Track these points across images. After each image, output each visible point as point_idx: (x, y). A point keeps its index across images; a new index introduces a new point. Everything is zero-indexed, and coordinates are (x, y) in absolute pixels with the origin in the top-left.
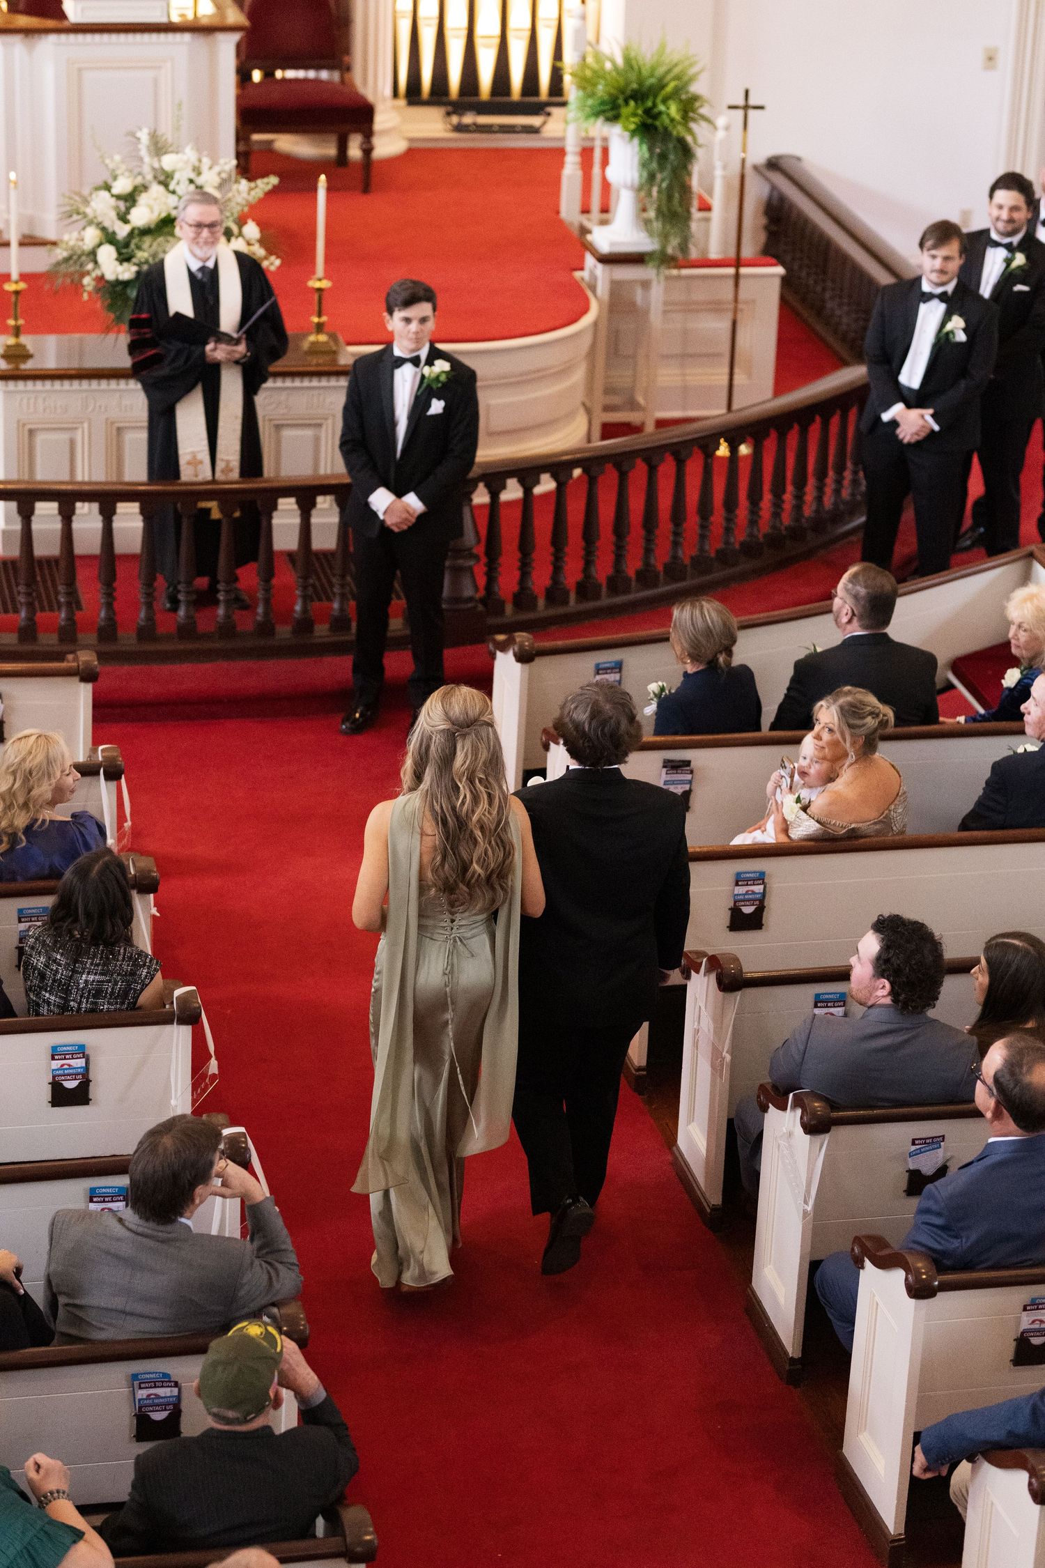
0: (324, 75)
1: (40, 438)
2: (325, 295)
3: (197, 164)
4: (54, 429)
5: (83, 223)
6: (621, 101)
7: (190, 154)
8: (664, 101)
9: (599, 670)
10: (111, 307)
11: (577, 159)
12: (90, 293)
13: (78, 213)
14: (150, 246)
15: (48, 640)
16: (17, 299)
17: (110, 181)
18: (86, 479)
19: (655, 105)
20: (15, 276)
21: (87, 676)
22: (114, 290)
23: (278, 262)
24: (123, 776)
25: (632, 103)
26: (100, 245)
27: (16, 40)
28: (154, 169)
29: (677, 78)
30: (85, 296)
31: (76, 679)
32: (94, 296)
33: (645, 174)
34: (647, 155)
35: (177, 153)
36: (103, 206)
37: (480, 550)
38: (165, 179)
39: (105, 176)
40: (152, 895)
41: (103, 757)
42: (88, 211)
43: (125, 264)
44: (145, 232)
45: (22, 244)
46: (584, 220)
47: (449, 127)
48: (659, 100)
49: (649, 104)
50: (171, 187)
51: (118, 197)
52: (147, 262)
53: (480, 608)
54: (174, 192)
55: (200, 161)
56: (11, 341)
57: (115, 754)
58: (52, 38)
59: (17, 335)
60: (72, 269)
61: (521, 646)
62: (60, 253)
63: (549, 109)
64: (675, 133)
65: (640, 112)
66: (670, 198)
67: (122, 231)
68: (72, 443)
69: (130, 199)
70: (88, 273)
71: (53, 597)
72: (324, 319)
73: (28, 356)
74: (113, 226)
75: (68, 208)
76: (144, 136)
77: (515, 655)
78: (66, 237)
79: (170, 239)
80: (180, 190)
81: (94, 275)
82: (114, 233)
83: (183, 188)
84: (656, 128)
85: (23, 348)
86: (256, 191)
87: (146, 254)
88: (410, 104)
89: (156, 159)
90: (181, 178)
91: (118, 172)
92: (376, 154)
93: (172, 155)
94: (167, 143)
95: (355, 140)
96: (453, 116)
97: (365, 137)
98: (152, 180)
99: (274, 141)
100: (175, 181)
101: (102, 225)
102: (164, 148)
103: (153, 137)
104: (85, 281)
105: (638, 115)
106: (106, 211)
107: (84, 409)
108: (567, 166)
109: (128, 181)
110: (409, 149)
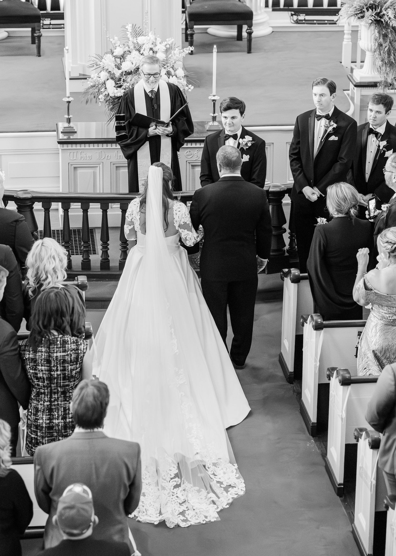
1: (80, 171)
3: (154, 41)
4: (86, 167)
5: (100, 69)
6: (365, 10)
7: (151, 37)
8: (386, 9)
11: (350, 37)
12: (102, 102)
13: (97, 65)
14: (131, 80)
16: (68, 105)
17: (113, 49)
18: (101, 192)
19: (381, 11)
20: (68, 94)
22: (115, 101)
25: (370, 10)
26: (107, 80)
28: (133, 43)
30: (100, 104)
32: (104, 103)
33: (377, 44)
34: (377, 35)
35: (146, 36)
36: (109, 62)
38: (139, 49)
39: (111, 47)
42: (101, 63)
43: (118, 89)
44: (129, 73)
45: (70, 79)
46: (353, 65)
47: (293, 22)
48: (384, 7)
49: (379, 10)
50: (141, 52)
51: (116, 57)
55: (156, 39)
56: (66, 125)
57: (90, 327)
59: (69, 123)
60: (95, 91)
61: (294, 275)
62: (89, 83)
64: (391, 25)
65: (373, 14)
66: (389, 54)
67: (118, 73)
68: (95, 174)
69: (122, 57)
70: (102, 93)
72: (216, 114)
73: (74, 132)
74: (113, 71)
75: (93, 62)
76: (129, 27)
77: (291, 279)
81: (104, 94)
82: (114, 74)
83: (147, 53)
84: (382, 22)
85: (72, 129)
86: (183, 54)
87: (128, 84)
88: (273, 10)
89: (135, 39)
90: (146, 47)
91: (117, 45)
92: (253, 35)
93: (143, 37)
94: (141, 31)
95: (245, 28)
96: (294, 16)
97: (248, 27)
98: (133, 48)
99: (208, 28)
100: (143, 49)
101: (108, 71)
102: (139, 33)
103: (134, 28)
104: (101, 96)
105: (373, 15)
106: (110, 63)
107: (100, 157)
108: (345, 40)
109: (122, 49)
110: (273, 32)
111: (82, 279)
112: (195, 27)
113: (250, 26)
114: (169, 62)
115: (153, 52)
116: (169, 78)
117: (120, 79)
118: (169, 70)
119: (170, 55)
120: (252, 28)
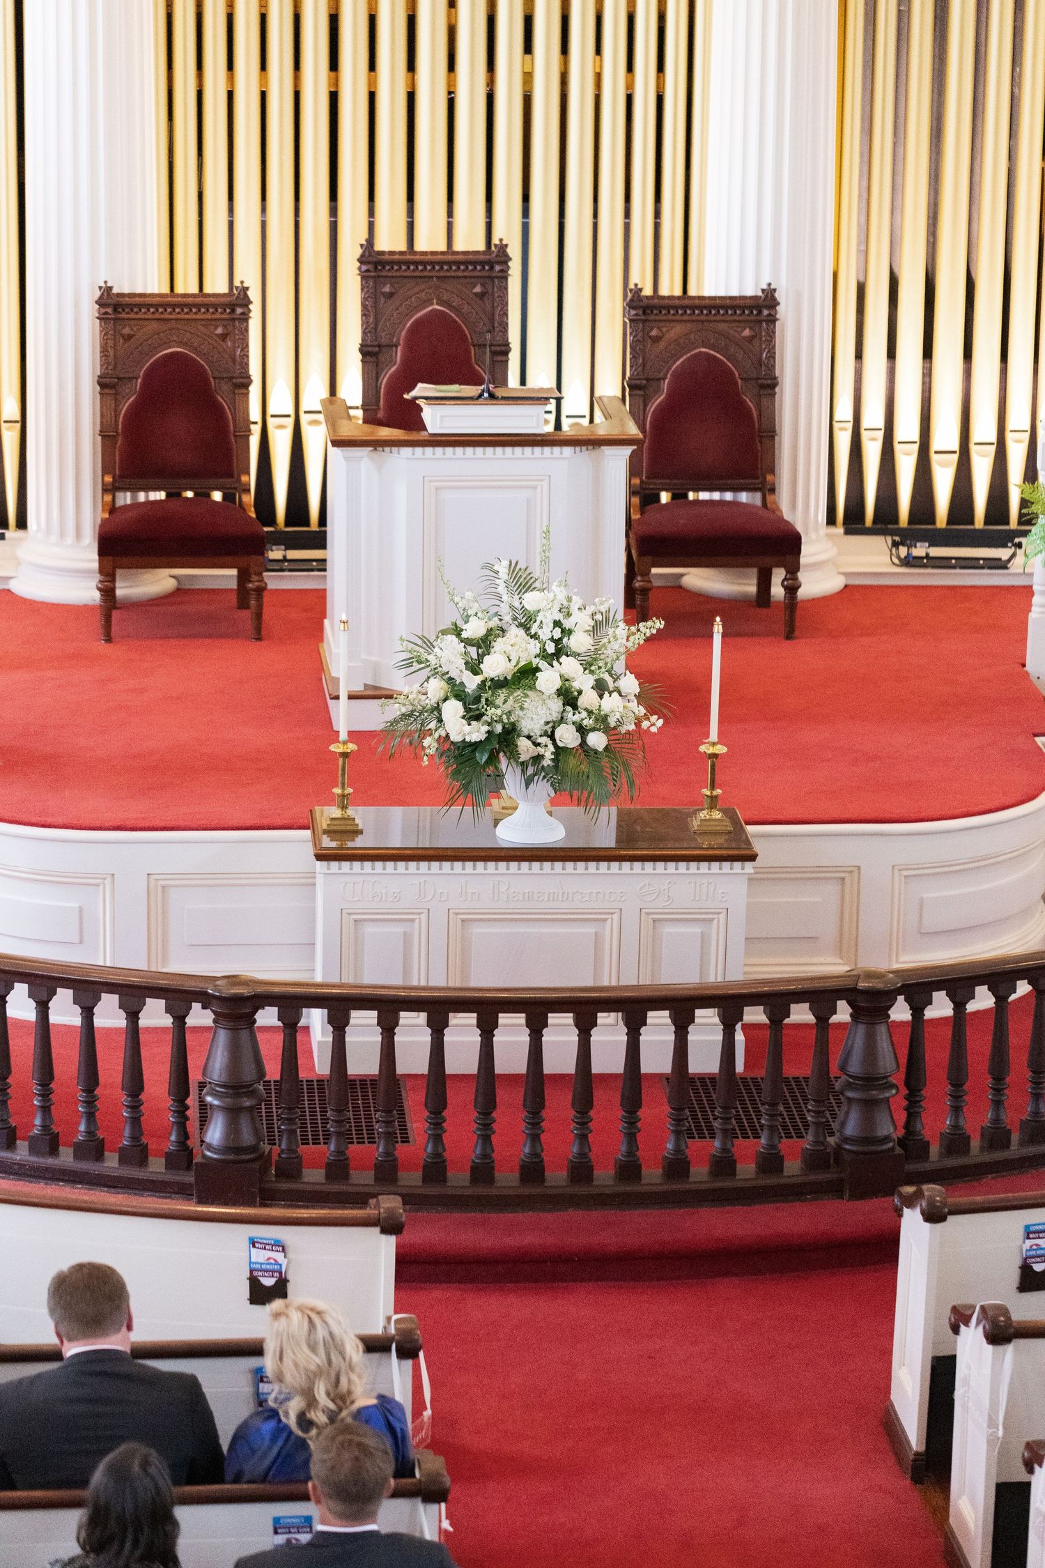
0: (744, 497)
1: (370, 930)
3: (565, 603)
4: (386, 921)
5: (426, 672)
7: (558, 592)
9: (1029, 1233)
10: (456, 773)
12: (431, 757)
13: (420, 662)
14: (505, 701)
15: (362, 1178)
16: (344, 763)
17: (460, 623)
18: (423, 983)
20: (343, 736)
21: (390, 1227)
22: (463, 754)
23: (662, 723)
24: (421, 1354)
26: (446, 699)
27: (364, 452)
28: (512, 607)
30: (426, 760)
31: (377, 1230)
32: (437, 760)
35: (544, 590)
36: (450, 654)
37: (898, 1078)
38: (526, 622)
39: (455, 616)
40: (443, 1505)
41: (396, 1329)
42: (430, 657)
43: (473, 723)
44: (499, 684)
45: (351, 697)
47: (896, 561)
50: (533, 632)
51: (468, 642)
52: (500, 721)
53: (898, 1150)
54: (535, 636)
55: (569, 599)
56: (336, 812)
57: (414, 1326)
58: (406, 451)
59: (344, 807)
60: (413, 727)
61: (931, 1203)
62: (399, 708)
63: (1017, 540)
67: (471, 683)
68: (407, 938)
69: (484, 644)
70: (431, 733)
72: (718, 791)
73: (357, 832)
74: (460, 677)
75: (410, 656)
76: (502, 568)
77: (923, 1213)
78: (405, 690)
80: (545, 634)
81: (436, 735)
82: (462, 683)
83: (547, 632)
85: (350, 822)
86: (637, 636)
87: (499, 712)
88: (848, 532)
89: (517, 597)
90: (547, 618)
91: (470, 612)
92: (802, 593)
93: (535, 593)
94: (531, 578)
95: (778, 575)
96: (901, 547)
97: (787, 572)
98: (511, 622)
99: (682, 575)
100: (538, 623)
101: (448, 676)
102: (527, 583)
103: (514, 571)
104: (427, 742)
106: (452, 659)
107: (422, 897)
108: (1033, 608)
109: (482, 623)
110: (846, 586)
111: (389, 1203)
112: (654, 571)
113: (793, 570)
114: (602, 657)
115: (563, 631)
116: (601, 697)
117: (477, 699)
118: (602, 676)
119: (605, 640)
120: (799, 574)
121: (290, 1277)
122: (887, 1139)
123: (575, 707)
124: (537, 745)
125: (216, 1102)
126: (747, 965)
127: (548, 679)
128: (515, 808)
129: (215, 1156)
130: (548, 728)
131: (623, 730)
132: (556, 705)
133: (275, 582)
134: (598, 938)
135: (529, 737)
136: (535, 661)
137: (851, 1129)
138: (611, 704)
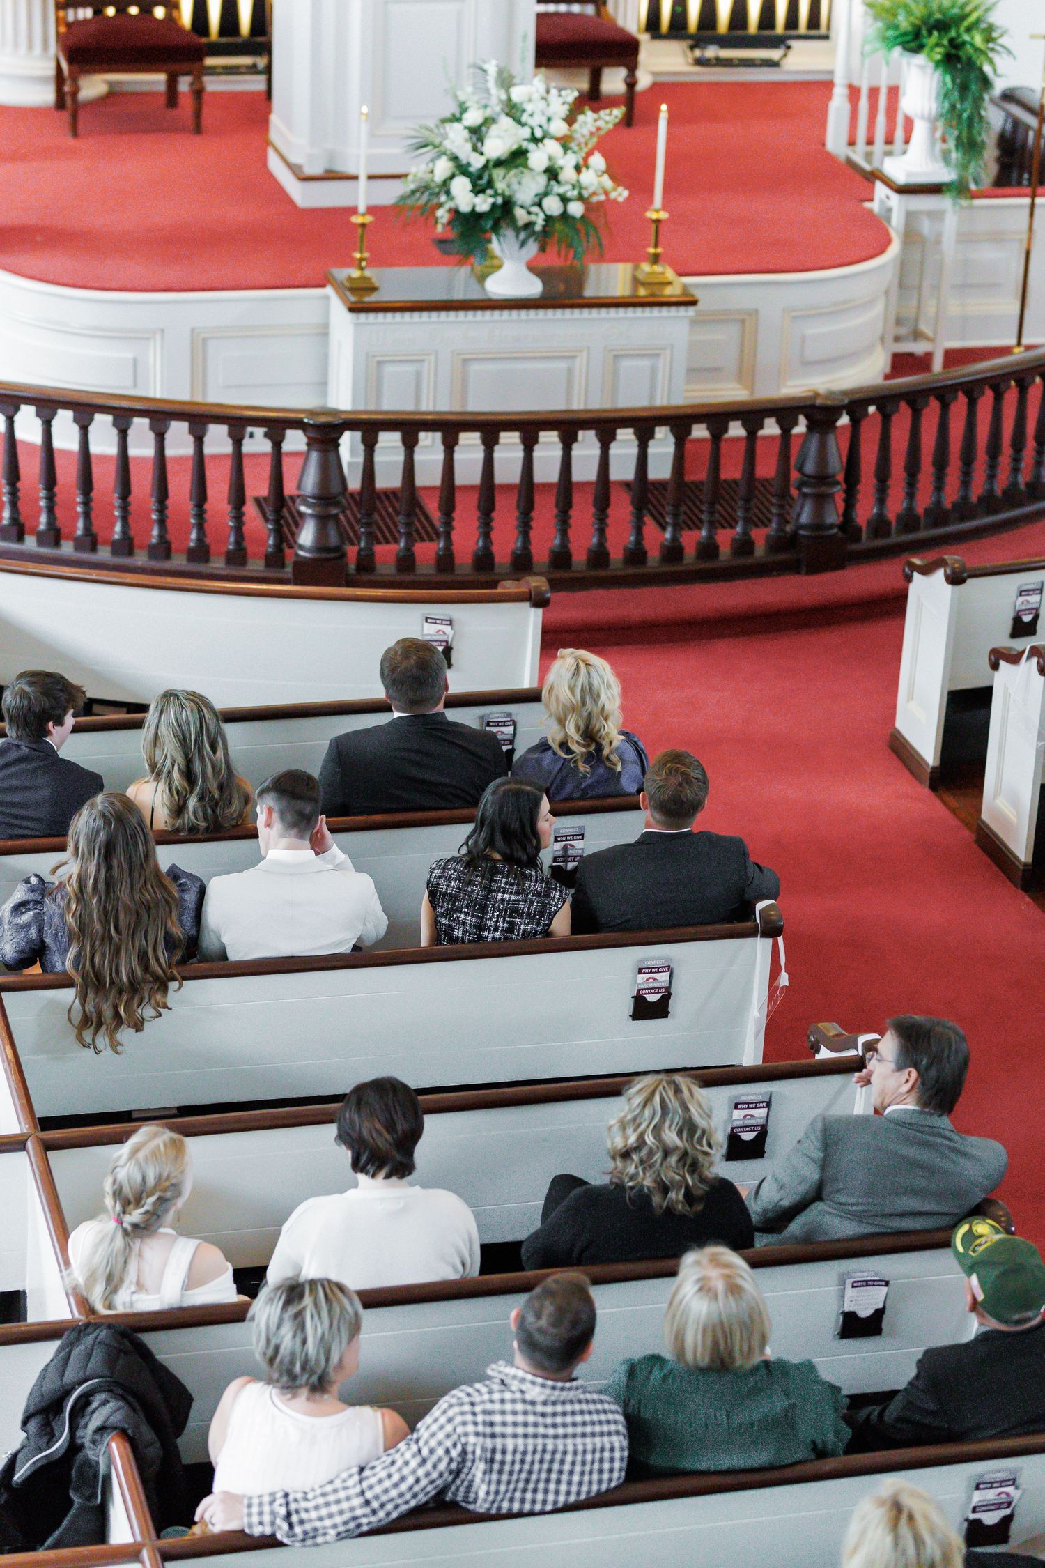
0: (577, 8)
1: (389, 369)
2: (661, 226)
3: (544, 95)
4: (400, 361)
5: (433, 154)
6: (924, 32)
7: (537, 86)
8: (968, 30)
9: (1020, 592)
11: (845, 91)
12: (443, 224)
13: (432, 145)
14: (505, 178)
16: (363, 232)
17: (461, 113)
19: (959, 35)
20: (362, 209)
21: (539, 602)
22: (468, 222)
23: (626, 193)
25: (935, 34)
26: (452, 177)
29: (975, 9)
30: (439, 228)
31: (523, 604)
32: (448, 227)
33: (947, 105)
34: (950, 85)
35: (525, 85)
36: (457, 140)
37: (840, 477)
38: (513, 111)
39: (452, 109)
42: (443, 142)
43: (481, 196)
44: (499, 163)
45: (371, 177)
46: (853, 151)
47: (691, 61)
48: (962, 29)
49: (953, 33)
50: (522, 120)
51: (470, 130)
52: (502, 194)
53: (840, 534)
54: (524, 124)
55: (546, 92)
56: (355, 273)
59: (362, 269)
61: (951, 569)
62: (409, 185)
63: (789, 43)
64: (976, 63)
65: (945, 42)
67: (477, 162)
68: (418, 375)
69: (481, 131)
70: (440, 205)
71: (394, 530)
72: (660, 249)
73: (373, 289)
74: (466, 157)
75: (417, 141)
76: (492, 68)
77: (945, 577)
78: (413, 170)
79: (525, 170)
80: (533, 122)
81: (447, 206)
82: (469, 164)
83: (537, 119)
84: (960, 59)
85: (368, 281)
87: (500, 186)
89: (504, 91)
91: (468, 104)
93: (520, 87)
96: (695, 50)
97: (628, 70)
98: (501, 111)
101: (455, 156)
104: (439, 213)
105: (943, 46)
106: (460, 143)
107: (432, 341)
108: (834, 98)
109: (479, 113)
110: (652, 82)
111: (537, 582)
113: (632, 68)
114: (574, 139)
116: (579, 173)
117: (480, 177)
119: (576, 126)
120: (638, 71)
121: (453, 646)
122: (831, 526)
123: (558, 182)
124: (529, 213)
125: (309, 511)
126: (687, 391)
127: (538, 158)
128: (500, 267)
129: (307, 555)
130: (537, 200)
131: (595, 199)
132: (542, 180)
133: (213, 84)
134: (570, 371)
135: (522, 207)
136: (525, 145)
137: (804, 519)
138: (588, 178)
